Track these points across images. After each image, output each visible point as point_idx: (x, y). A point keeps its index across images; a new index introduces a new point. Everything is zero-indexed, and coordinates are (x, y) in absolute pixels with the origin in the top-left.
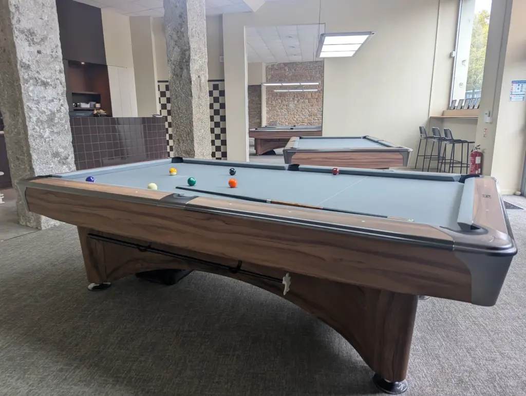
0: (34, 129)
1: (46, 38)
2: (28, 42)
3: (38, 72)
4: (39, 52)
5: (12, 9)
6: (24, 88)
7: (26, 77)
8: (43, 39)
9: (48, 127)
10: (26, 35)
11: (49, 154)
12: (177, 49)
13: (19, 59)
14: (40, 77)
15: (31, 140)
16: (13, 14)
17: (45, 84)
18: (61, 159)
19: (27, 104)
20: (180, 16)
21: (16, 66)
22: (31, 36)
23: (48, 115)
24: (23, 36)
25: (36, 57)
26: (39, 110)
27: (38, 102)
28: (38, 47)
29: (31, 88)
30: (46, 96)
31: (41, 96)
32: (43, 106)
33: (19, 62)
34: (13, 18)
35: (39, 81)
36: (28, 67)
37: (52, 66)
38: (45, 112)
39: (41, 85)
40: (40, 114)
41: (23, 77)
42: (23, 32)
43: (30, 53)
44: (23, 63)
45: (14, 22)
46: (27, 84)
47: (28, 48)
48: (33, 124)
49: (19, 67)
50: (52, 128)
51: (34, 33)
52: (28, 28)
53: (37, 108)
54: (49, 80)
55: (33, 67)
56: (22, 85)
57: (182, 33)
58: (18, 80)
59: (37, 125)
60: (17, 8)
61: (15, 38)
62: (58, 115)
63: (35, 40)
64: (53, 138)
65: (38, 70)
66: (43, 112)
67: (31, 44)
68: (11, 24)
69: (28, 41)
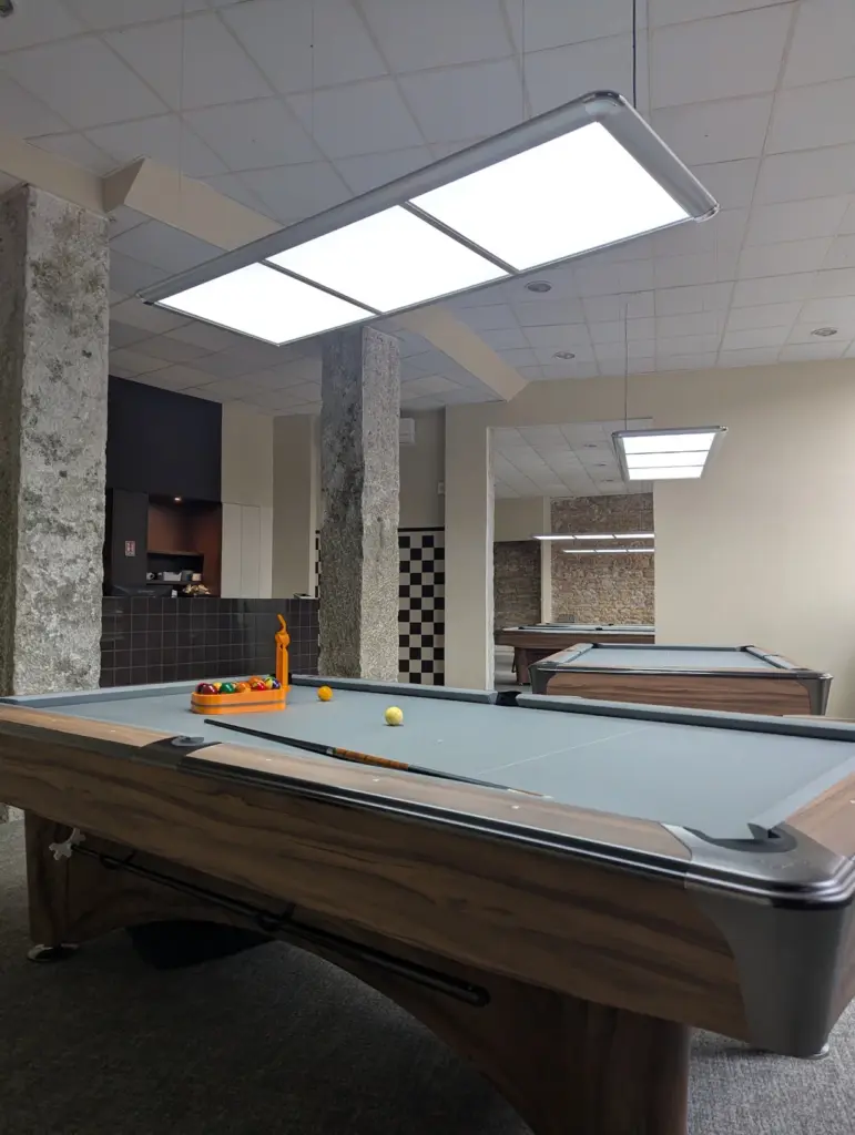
0: (29, 613)
1: (80, 450)
2: (44, 458)
3: (55, 510)
4: (63, 474)
5: (26, 402)
6: (24, 536)
7: (31, 517)
8: (75, 453)
9: (58, 611)
10: (44, 446)
11: (49, 663)
12: (340, 470)
13: (24, 486)
14: (57, 516)
15: (18, 635)
16: (27, 410)
17: (65, 531)
18: (73, 674)
19: (24, 566)
20: (350, 410)
21: (16, 497)
22: (53, 447)
23: (62, 588)
24: (37, 447)
25: (56, 483)
26: (44, 579)
27: (46, 564)
28: (62, 466)
29: (37, 538)
30: (62, 551)
31: (54, 552)
32: (53, 572)
33: (21, 491)
34: (24, 417)
35: (54, 525)
36: (36, 500)
37: (83, 498)
38: (55, 583)
39: (55, 533)
40: (46, 586)
41: (25, 518)
42: (38, 440)
43: (47, 477)
44: (29, 493)
45: (25, 423)
46: (30, 529)
47: (43, 468)
48: (29, 604)
49: (20, 500)
50: (65, 614)
51: (58, 441)
52: (49, 433)
53: (43, 574)
54: (73, 524)
55: (46, 500)
56: (19, 532)
57: (352, 440)
58: (15, 522)
59: (36, 608)
60: (35, 400)
61: (22, 450)
62: (80, 589)
63: (59, 453)
64: (64, 632)
65: (56, 505)
66: (52, 583)
67: (51, 461)
68: (19, 427)
69: (46, 455)
